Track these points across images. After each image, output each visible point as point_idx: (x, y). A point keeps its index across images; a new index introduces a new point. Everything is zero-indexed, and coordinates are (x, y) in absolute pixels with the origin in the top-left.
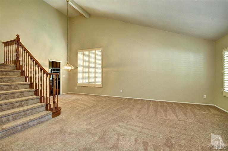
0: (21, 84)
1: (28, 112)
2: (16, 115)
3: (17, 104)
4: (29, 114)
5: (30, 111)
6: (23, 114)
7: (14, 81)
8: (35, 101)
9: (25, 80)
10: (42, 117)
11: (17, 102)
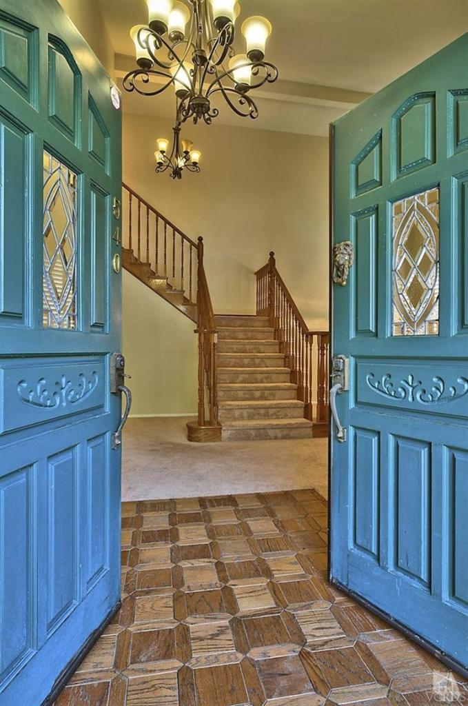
0: (270, 358)
1: (271, 411)
2: (252, 410)
3: (258, 394)
4: (272, 415)
5: (275, 410)
6: (262, 411)
7: (262, 350)
8: (287, 394)
9: (280, 349)
10: (290, 427)
11: (257, 389)
